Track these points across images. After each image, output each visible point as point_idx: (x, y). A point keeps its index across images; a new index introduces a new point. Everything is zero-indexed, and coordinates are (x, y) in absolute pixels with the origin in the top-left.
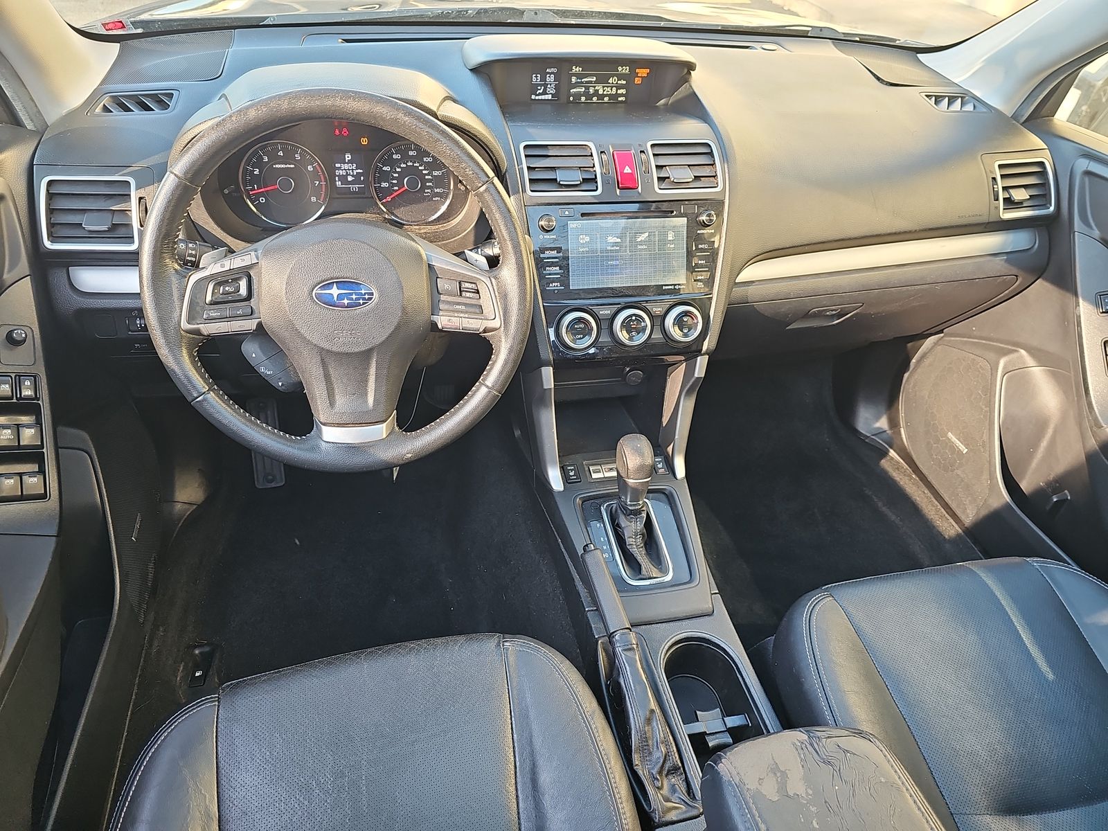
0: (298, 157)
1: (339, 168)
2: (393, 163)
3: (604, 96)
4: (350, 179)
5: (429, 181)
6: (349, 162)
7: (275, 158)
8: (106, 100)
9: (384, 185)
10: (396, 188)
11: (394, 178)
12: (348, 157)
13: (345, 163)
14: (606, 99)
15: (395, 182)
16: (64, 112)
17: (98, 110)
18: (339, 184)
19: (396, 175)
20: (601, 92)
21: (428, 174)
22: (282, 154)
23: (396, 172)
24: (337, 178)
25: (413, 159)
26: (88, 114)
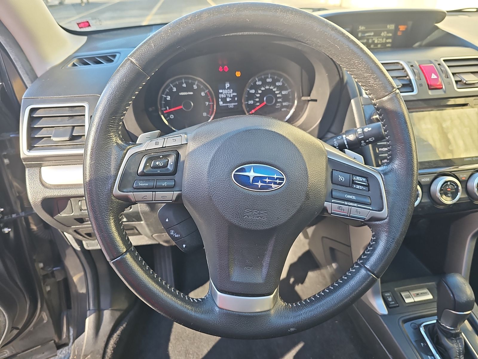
0: (195, 87)
1: (222, 93)
2: (256, 88)
3: (377, 44)
4: (228, 100)
5: (279, 98)
6: (228, 88)
7: (180, 89)
8: (75, 61)
9: (251, 102)
10: (258, 104)
11: (257, 97)
12: (227, 85)
13: (225, 89)
14: (379, 46)
15: (257, 100)
16: (48, 68)
17: (70, 65)
18: (221, 103)
19: (258, 95)
20: (376, 41)
21: (279, 94)
22: (185, 86)
23: (258, 93)
24: (220, 100)
25: (270, 84)
26: (63, 68)
